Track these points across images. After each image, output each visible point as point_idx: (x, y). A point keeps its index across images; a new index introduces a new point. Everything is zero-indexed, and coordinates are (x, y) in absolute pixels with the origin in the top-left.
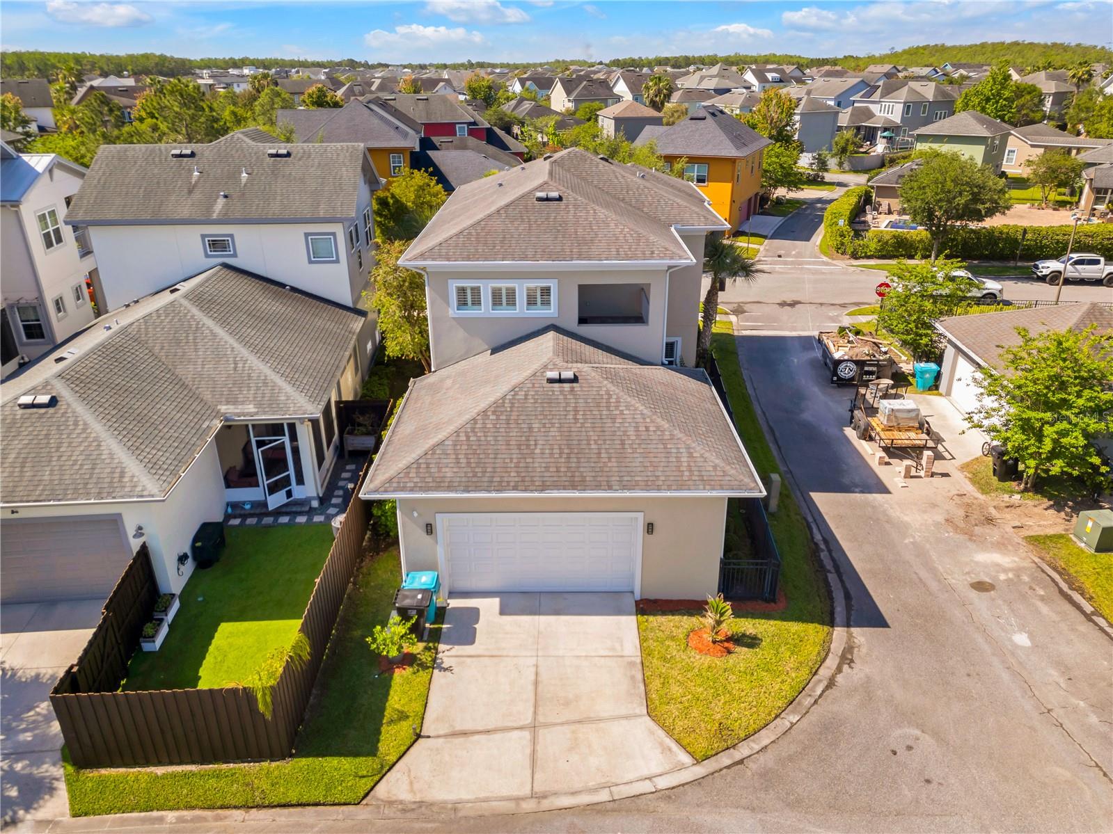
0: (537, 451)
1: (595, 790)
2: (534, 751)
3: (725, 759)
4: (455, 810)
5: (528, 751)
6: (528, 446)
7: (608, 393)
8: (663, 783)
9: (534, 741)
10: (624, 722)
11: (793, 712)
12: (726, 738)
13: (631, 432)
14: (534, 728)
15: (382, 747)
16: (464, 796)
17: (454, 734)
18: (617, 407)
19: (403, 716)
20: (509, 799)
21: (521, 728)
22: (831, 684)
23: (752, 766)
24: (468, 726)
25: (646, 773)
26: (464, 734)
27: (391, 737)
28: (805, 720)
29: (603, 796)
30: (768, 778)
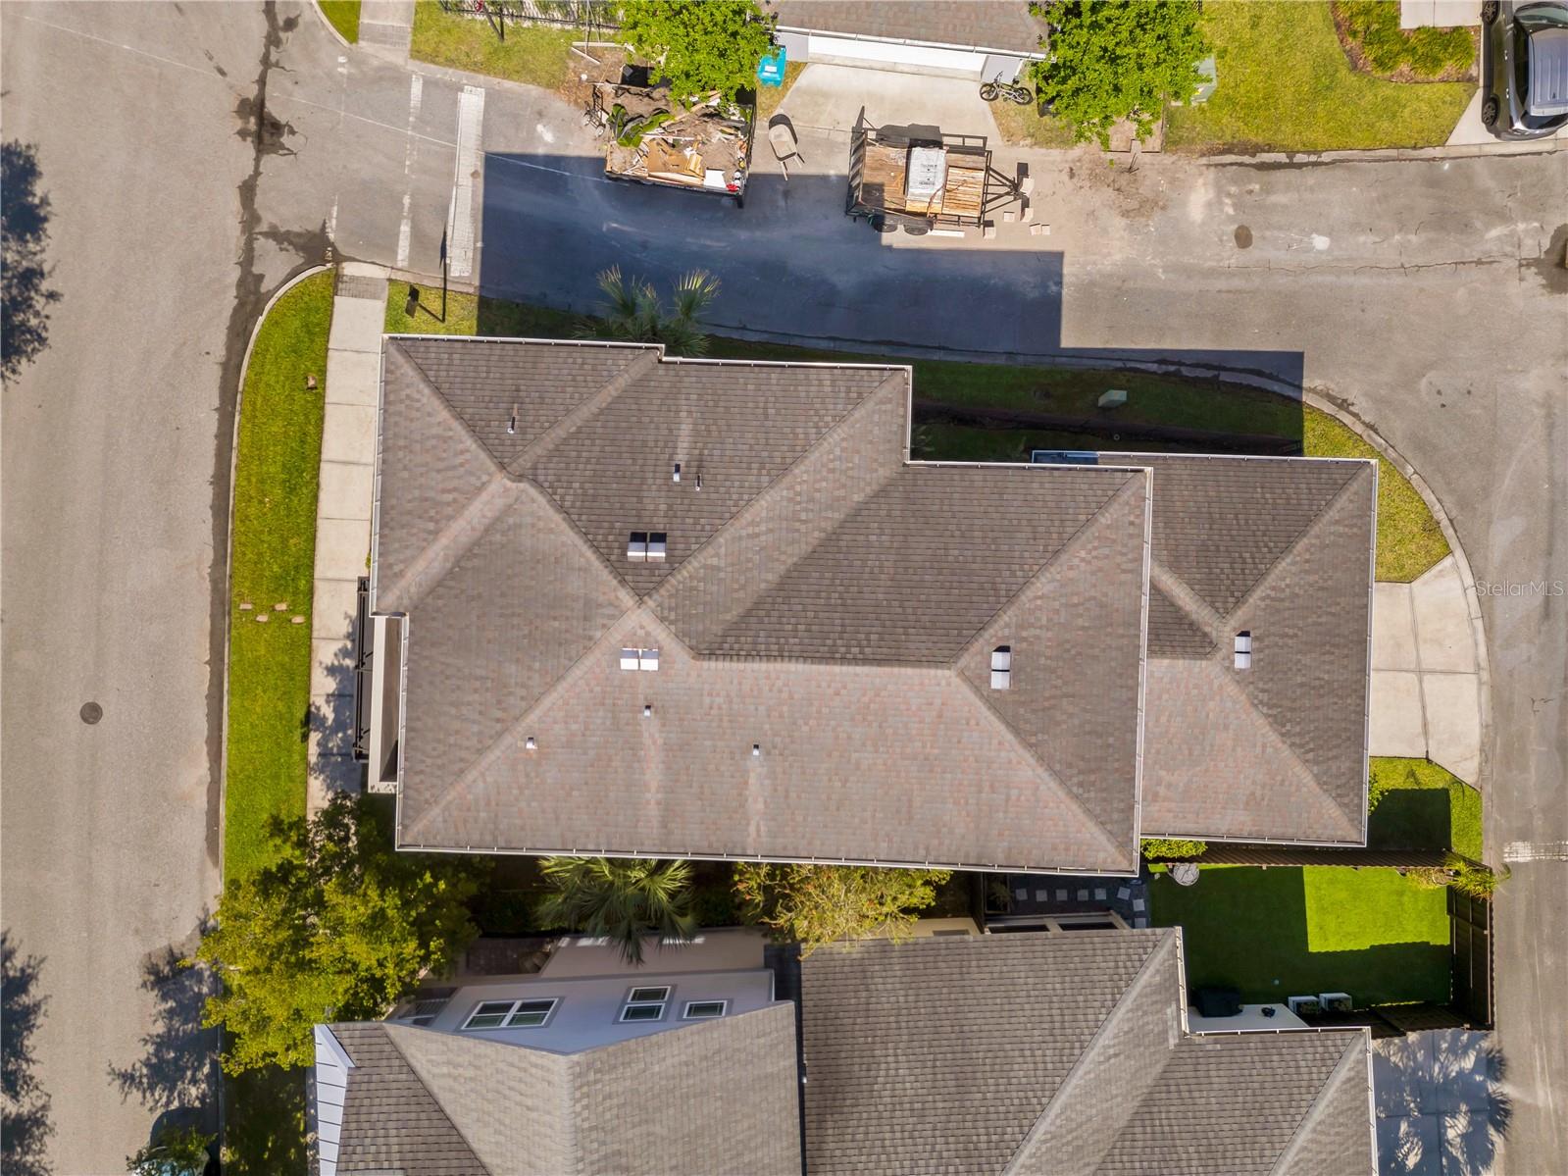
0: (1326, 677)
1: (1474, 630)
2: (1442, 672)
3: (1449, 532)
4: (1487, 726)
5: (1442, 677)
6: (1322, 687)
7: (1263, 599)
8: (1469, 580)
9: (1433, 672)
10: (1416, 603)
11: (1404, 468)
12: (1431, 527)
13: (1311, 578)
14: (1420, 672)
15: (1440, 785)
16: (1476, 721)
17: (1426, 733)
18: (1283, 590)
19: (1412, 774)
20: (1479, 690)
21: (1421, 682)
22: (1370, 427)
23: (1454, 514)
24: (1419, 722)
25: (1460, 592)
26: (1425, 725)
27: (1430, 781)
28: (1412, 461)
29: (1479, 624)
30: (1464, 504)
